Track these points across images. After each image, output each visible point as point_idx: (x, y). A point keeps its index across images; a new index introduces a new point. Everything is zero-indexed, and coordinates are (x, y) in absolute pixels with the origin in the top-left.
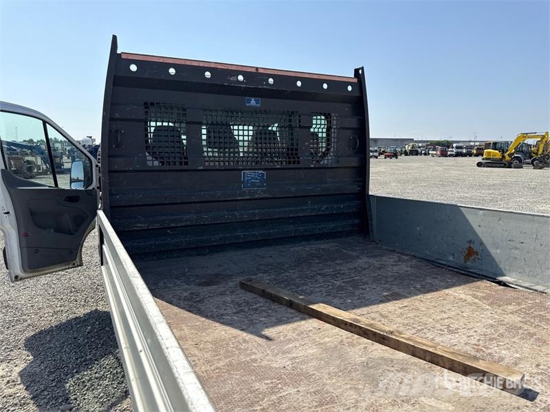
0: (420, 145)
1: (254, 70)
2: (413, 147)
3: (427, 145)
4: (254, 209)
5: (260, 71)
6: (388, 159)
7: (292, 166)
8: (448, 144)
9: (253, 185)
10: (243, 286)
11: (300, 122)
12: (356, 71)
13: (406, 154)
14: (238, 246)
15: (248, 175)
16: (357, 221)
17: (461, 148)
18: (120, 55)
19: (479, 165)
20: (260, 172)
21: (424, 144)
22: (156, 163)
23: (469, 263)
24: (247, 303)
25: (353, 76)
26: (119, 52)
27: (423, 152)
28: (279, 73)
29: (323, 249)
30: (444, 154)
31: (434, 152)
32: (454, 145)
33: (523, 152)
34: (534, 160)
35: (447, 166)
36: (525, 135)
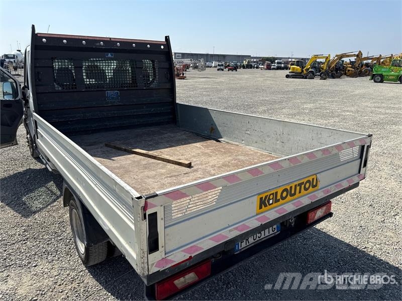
0: (255, 60)
1: (109, 39)
2: (249, 62)
3: (260, 61)
4: (114, 111)
5: (112, 40)
6: (230, 71)
7: (133, 88)
8: (272, 60)
9: (113, 98)
10: (106, 145)
11: (136, 65)
12: (166, 37)
13: (244, 67)
14: (107, 129)
15: (109, 93)
16: (171, 116)
17: (281, 63)
18: (37, 34)
19: (287, 76)
20: (116, 91)
21: (258, 60)
22: (60, 88)
23: (212, 134)
24: (108, 151)
25: (164, 41)
26: (36, 33)
27: (255, 66)
28: (123, 40)
29: (152, 131)
30: (269, 68)
31: (263, 66)
32: (276, 61)
33: (315, 67)
34: (321, 74)
35: (267, 77)
36: (316, 56)
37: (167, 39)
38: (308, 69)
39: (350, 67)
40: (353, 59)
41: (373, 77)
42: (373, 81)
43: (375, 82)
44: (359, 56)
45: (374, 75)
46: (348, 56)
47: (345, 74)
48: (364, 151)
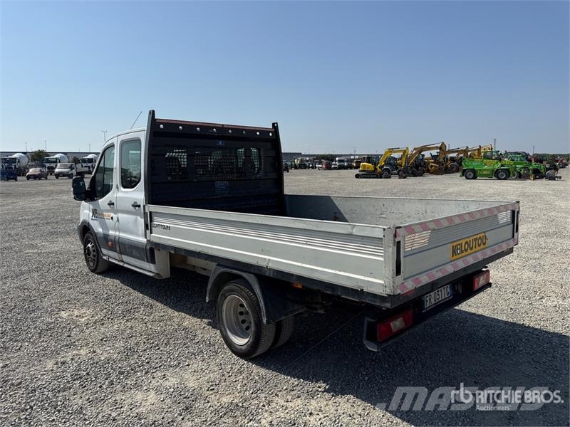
0: (308, 159)
1: (221, 126)
2: (301, 160)
3: (314, 159)
4: (223, 203)
5: (224, 126)
8: (331, 158)
9: (222, 189)
12: (273, 124)
13: (296, 167)
17: (343, 161)
18: (156, 120)
19: (357, 176)
20: (225, 182)
21: (311, 158)
25: (272, 128)
26: (156, 118)
27: (310, 166)
28: (234, 127)
30: (329, 167)
31: (320, 166)
32: (337, 159)
33: (390, 164)
34: (399, 171)
35: (332, 178)
36: (391, 150)
37: (275, 126)
38: (383, 166)
39: (432, 162)
40: (434, 152)
41: (464, 173)
42: (464, 177)
43: (468, 179)
44: (442, 148)
45: (465, 170)
46: (429, 149)
47: (428, 171)
48: (514, 215)
